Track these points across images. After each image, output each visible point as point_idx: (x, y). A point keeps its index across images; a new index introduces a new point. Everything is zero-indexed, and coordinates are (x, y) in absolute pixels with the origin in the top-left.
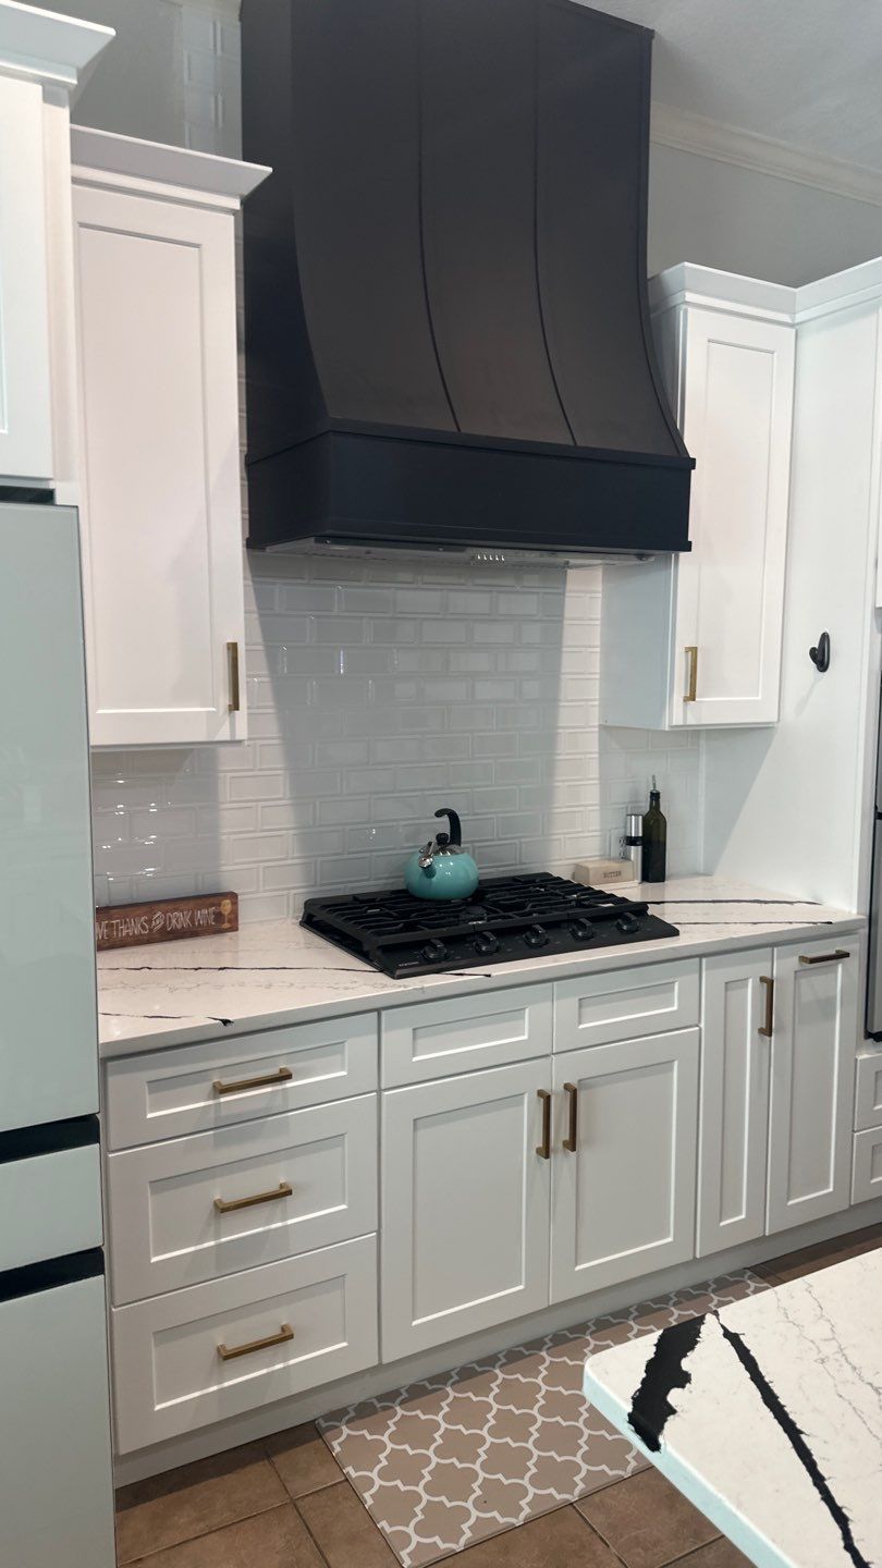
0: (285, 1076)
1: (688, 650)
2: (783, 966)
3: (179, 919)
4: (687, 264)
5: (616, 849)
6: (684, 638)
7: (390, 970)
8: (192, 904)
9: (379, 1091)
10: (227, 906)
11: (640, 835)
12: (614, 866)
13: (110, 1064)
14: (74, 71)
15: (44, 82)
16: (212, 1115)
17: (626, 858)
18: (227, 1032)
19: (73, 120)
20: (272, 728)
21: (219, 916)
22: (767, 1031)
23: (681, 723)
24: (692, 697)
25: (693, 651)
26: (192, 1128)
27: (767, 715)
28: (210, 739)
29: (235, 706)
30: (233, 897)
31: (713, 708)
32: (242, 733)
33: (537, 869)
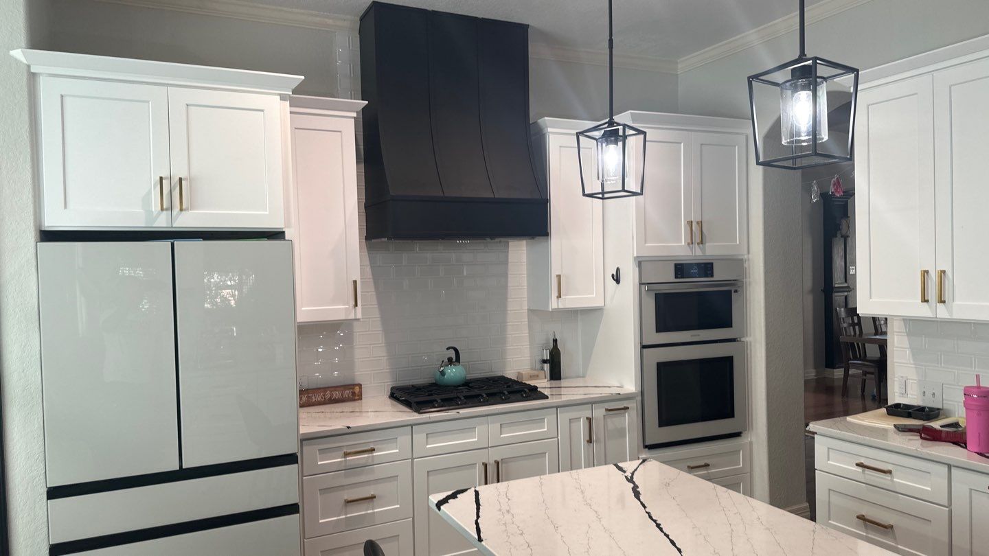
0: (373, 450)
1: (557, 276)
2: (598, 413)
3: (337, 395)
4: (546, 118)
5: (538, 365)
6: (555, 270)
7: (418, 411)
8: (342, 388)
9: (413, 459)
10: (357, 389)
11: (548, 358)
12: (536, 373)
13: (304, 442)
14: (291, 90)
15: (280, 95)
16: (343, 464)
17: (542, 369)
18: (349, 432)
19: (291, 106)
20: (376, 315)
21: (354, 394)
22: (590, 441)
23: (556, 307)
24: (559, 296)
25: (559, 277)
26: (335, 469)
27: (600, 304)
28: (347, 318)
29: (356, 305)
30: (360, 386)
31: (572, 300)
32: (359, 316)
33: (499, 374)
